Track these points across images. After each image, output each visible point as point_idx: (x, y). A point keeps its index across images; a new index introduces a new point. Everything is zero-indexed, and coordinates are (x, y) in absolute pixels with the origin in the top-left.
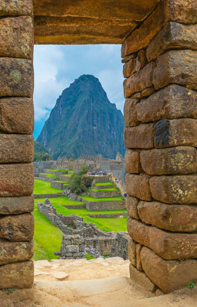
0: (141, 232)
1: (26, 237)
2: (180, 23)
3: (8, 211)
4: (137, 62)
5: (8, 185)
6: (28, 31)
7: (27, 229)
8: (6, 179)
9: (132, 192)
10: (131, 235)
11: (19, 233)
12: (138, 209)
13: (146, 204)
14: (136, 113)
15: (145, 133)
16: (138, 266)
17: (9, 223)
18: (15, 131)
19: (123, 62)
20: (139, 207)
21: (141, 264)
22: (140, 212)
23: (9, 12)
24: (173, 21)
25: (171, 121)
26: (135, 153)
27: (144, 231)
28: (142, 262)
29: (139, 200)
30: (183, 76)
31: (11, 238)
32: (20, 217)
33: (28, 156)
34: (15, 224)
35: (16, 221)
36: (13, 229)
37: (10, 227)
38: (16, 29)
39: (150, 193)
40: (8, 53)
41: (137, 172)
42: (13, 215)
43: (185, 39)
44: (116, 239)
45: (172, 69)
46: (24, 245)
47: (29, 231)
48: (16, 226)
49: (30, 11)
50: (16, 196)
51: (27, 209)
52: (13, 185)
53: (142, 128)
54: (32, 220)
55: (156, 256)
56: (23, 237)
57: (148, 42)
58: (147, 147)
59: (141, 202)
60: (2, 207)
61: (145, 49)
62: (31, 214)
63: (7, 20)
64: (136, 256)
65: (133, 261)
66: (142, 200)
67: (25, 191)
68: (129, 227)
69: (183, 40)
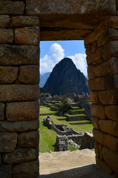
0: (102, 137)
1: (35, 145)
2: (113, 29)
3: (24, 130)
4: (93, 47)
5: (24, 114)
6: (37, 33)
7: (35, 140)
8: (23, 110)
9: (95, 114)
11: (30, 143)
13: (104, 121)
16: (101, 158)
17: (24, 137)
19: (85, 48)
21: (102, 156)
22: (100, 125)
23: (27, 24)
24: (110, 28)
28: (103, 155)
29: (99, 119)
31: (25, 146)
32: (31, 133)
33: (36, 97)
34: (28, 137)
35: (28, 135)
37: (25, 139)
38: (31, 32)
39: (106, 115)
40: (26, 43)
41: (97, 103)
42: (26, 132)
45: (112, 50)
46: (33, 150)
47: (36, 141)
48: (28, 139)
49: (38, 24)
50: (29, 120)
51: (35, 128)
52: (27, 114)
56: (32, 145)
57: (97, 38)
58: (102, 89)
60: (20, 127)
61: (96, 41)
62: (37, 131)
63: (26, 28)
64: (99, 151)
66: (101, 119)
67: (34, 117)
69: (116, 36)
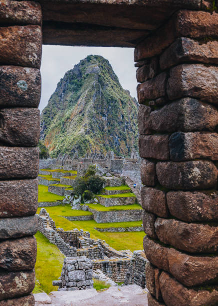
0: (160, 253)
1: (27, 266)
2: (191, 38)
3: (7, 235)
4: (151, 69)
5: (8, 204)
7: (28, 255)
8: (6, 197)
9: (149, 207)
10: (149, 257)
11: (19, 261)
12: (156, 227)
13: (164, 222)
14: (151, 121)
15: (161, 144)
16: (157, 297)
17: (7, 249)
18: (19, 143)
19: (136, 66)
20: (157, 224)
21: (160, 292)
22: (158, 229)
23: (15, 20)
24: (184, 36)
25: (186, 134)
26: (151, 164)
27: (162, 252)
28: (162, 290)
29: (156, 216)
30: (196, 89)
31: (8, 267)
32: (21, 241)
33: (33, 171)
34: (15, 250)
35: (16, 247)
36: (11, 256)
37: (8, 253)
38: (24, 37)
39: (168, 209)
41: (153, 184)
42: (12, 239)
43: (197, 54)
44: (133, 261)
45: (184, 83)
46: (25, 276)
47: (31, 258)
48: (15, 252)
50: (17, 217)
51: (30, 231)
52: (14, 204)
53: (157, 138)
54: (34, 245)
55: (177, 282)
56: (23, 265)
57: (161, 51)
58: (163, 158)
59: (159, 219)
62: (33, 238)
64: (154, 283)
65: (152, 289)
66: (159, 217)
67: (27, 210)
68: (146, 248)
69: (194, 54)
